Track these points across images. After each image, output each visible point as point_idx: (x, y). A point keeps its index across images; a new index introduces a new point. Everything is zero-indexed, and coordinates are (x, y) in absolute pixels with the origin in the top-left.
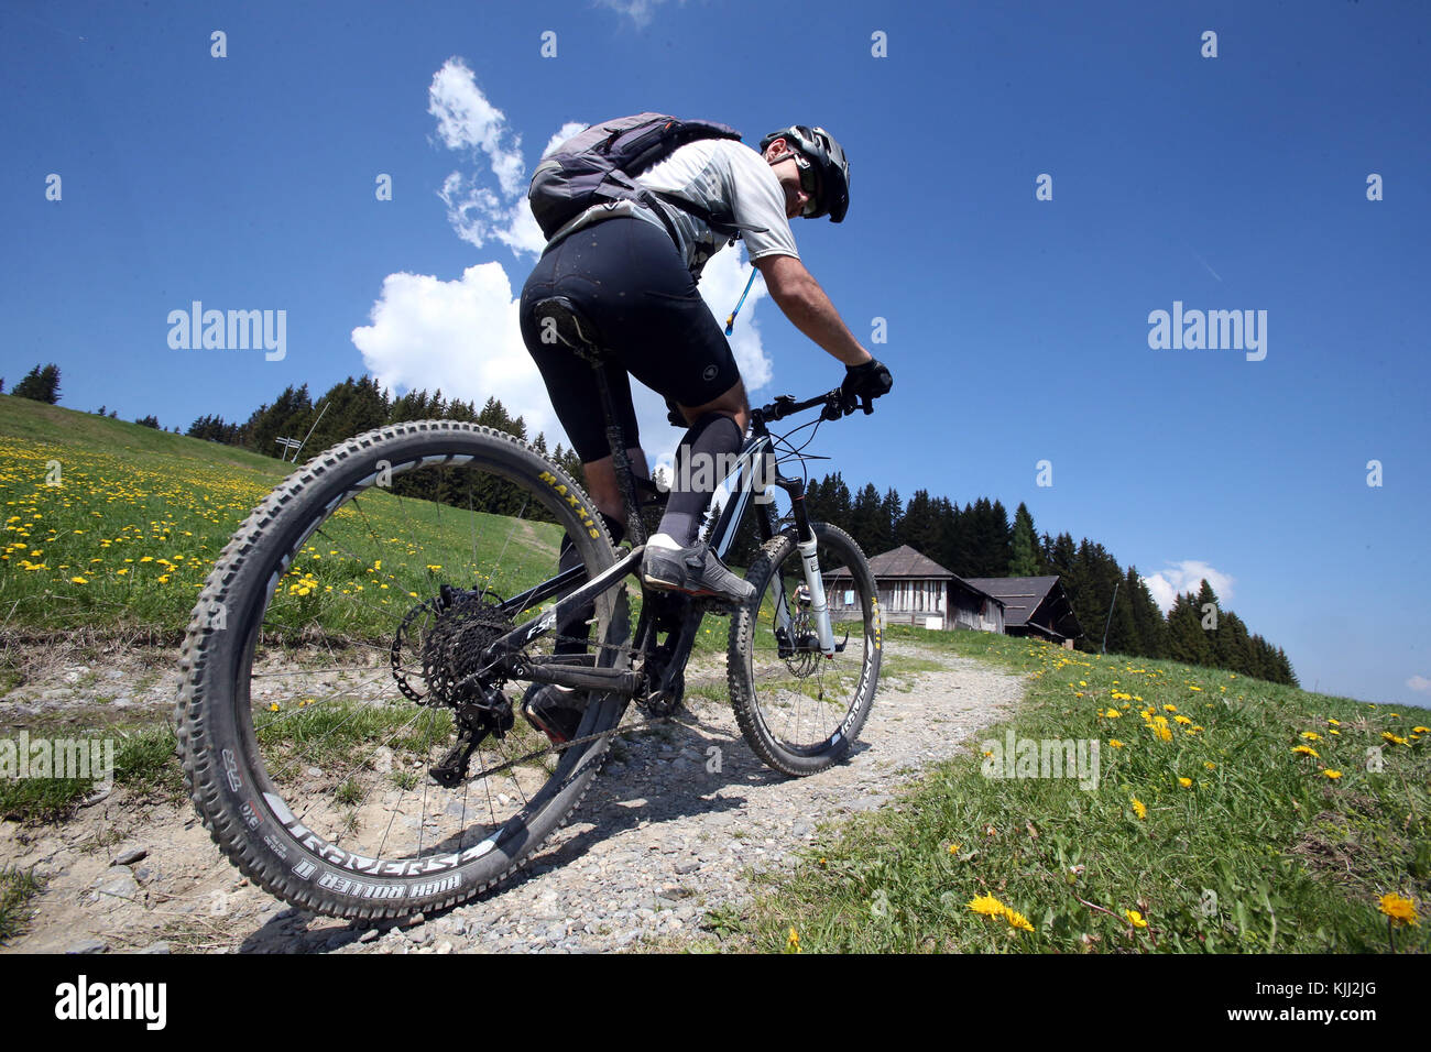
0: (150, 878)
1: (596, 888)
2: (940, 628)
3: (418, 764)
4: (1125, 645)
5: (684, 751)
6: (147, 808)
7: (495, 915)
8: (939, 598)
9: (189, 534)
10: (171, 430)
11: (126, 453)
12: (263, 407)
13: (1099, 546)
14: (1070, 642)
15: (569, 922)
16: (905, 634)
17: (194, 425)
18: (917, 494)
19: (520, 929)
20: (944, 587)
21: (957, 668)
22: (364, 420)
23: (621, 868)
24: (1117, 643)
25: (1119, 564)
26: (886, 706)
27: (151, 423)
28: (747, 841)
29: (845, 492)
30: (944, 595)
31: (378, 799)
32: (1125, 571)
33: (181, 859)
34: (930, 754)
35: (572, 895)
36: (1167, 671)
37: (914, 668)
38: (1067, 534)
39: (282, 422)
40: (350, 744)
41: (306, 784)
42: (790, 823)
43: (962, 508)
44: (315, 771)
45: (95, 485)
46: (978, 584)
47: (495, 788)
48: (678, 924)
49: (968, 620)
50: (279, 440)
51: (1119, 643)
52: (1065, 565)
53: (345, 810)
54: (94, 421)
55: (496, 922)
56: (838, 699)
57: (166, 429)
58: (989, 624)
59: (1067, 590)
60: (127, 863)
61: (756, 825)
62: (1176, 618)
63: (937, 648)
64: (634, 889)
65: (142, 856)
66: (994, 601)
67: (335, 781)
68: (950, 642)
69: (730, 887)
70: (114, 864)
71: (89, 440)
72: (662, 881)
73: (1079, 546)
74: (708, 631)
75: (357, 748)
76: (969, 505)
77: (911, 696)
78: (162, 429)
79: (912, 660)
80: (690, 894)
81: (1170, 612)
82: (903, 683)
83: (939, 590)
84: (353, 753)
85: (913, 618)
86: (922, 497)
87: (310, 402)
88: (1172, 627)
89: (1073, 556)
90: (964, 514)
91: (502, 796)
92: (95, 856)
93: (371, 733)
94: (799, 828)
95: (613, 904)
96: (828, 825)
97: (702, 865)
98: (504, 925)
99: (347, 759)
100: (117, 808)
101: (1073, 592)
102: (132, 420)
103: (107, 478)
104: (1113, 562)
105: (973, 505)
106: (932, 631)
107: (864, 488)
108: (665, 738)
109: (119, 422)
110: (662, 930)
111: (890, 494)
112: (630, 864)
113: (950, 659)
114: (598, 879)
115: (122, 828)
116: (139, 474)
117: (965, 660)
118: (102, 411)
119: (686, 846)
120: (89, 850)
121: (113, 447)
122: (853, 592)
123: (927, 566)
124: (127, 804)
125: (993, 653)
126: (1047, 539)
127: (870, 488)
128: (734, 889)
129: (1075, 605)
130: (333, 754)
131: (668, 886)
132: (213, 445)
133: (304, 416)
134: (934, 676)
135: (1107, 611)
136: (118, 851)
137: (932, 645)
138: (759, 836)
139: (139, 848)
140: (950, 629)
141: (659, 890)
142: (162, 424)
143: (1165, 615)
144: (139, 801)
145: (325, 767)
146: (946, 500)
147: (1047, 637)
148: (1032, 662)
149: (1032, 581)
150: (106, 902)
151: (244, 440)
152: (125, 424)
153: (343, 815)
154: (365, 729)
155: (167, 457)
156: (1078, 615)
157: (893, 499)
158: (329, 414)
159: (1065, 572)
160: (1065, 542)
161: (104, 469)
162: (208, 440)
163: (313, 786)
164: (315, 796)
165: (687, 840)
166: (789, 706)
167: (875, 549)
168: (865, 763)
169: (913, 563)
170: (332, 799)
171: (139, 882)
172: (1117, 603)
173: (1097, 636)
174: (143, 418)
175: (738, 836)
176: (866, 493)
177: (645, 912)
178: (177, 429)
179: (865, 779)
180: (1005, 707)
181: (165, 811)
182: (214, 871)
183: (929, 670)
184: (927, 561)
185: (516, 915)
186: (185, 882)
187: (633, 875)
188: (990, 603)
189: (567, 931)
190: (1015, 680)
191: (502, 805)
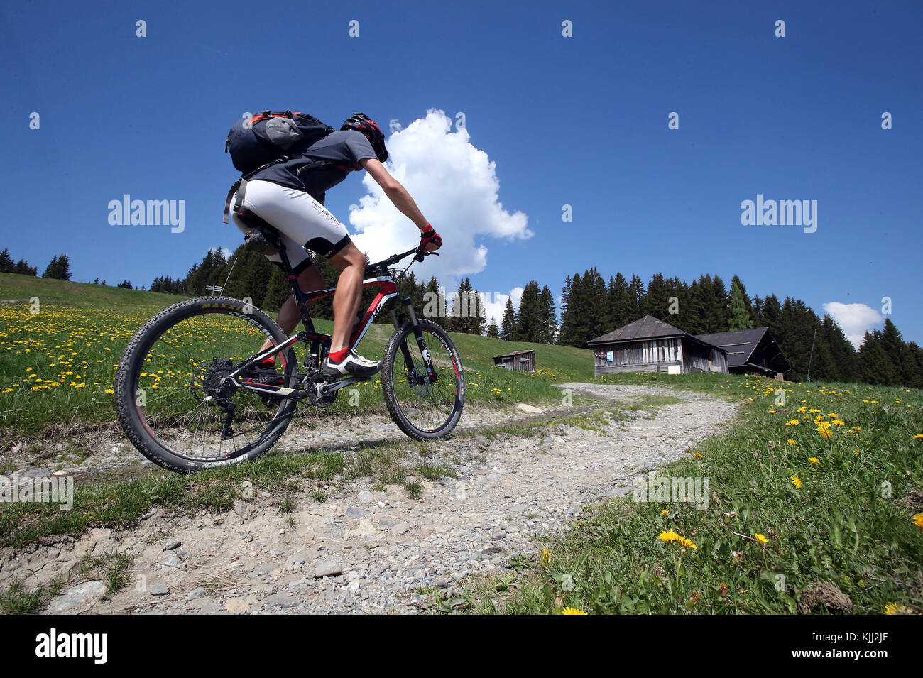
0: (185, 557)
1: (442, 551)
2: (679, 373)
3: (326, 487)
4: (826, 374)
5: (495, 468)
6: (176, 519)
7: (382, 569)
8: (676, 351)
9: (163, 356)
10: (140, 289)
11: (116, 307)
12: (195, 266)
13: (799, 302)
14: (780, 375)
15: (426, 569)
16: (654, 379)
17: (153, 284)
18: (654, 277)
19: (398, 574)
20: (679, 342)
21: (691, 401)
22: (260, 267)
23: (457, 539)
24: (819, 373)
25: (816, 314)
26: (636, 430)
27: (127, 285)
28: (536, 519)
29: (601, 282)
30: (680, 348)
31: (305, 509)
32: (822, 319)
33: (199, 546)
34: (663, 459)
35: (428, 556)
36: (854, 390)
37: (658, 403)
38: (773, 296)
39: (208, 275)
40: (284, 477)
41: (262, 502)
42: (565, 508)
43: (690, 284)
44: (266, 494)
45: (101, 330)
46: (705, 338)
47: (375, 498)
48: (493, 567)
49: (701, 365)
50: (208, 287)
51: (821, 374)
52: (773, 319)
53: (287, 516)
54: (93, 288)
55: (384, 572)
56: (601, 427)
57: (136, 288)
58: (716, 367)
59: (776, 337)
60: (172, 549)
61: (543, 510)
62: (865, 350)
63: (677, 387)
64: (466, 550)
65: (179, 545)
66: (718, 350)
67: (278, 499)
68: (687, 382)
69: (524, 545)
70: (165, 550)
71: (92, 301)
72: (482, 545)
73: (783, 303)
74: (509, 389)
75: (288, 479)
76: (694, 281)
77: (654, 422)
78: (134, 289)
79: (658, 397)
80: (500, 550)
81: (861, 346)
82: (649, 414)
83: (676, 346)
84: (286, 482)
85: (658, 367)
86: (658, 279)
87: (224, 260)
88: (863, 358)
89: (779, 312)
90: (691, 289)
91: (380, 503)
92: (154, 546)
93: (296, 470)
94: (571, 510)
95: (453, 559)
96: (590, 507)
97: (508, 535)
98: (388, 573)
99: (283, 486)
100: (160, 520)
101: (780, 338)
102: (115, 285)
103: (107, 325)
104: (811, 312)
105: (697, 281)
106: (673, 376)
107: (615, 277)
108: (482, 461)
109: (108, 287)
110: (483, 570)
111: (634, 279)
112: (463, 537)
113: (687, 394)
114: (443, 546)
115: (166, 531)
116: (125, 320)
117: (698, 394)
118: (97, 281)
119: (498, 525)
120: (150, 542)
121: (107, 304)
122: (612, 353)
123: (666, 328)
124: (165, 517)
125: (718, 387)
126: (758, 301)
127: (619, 276)
128: (527, 546)
129: (783, 348)
130: (275, 483)
131: (486, 547)
132: (167, 295)
133: (221, 270)
134: (672, 407)
135: (809, 349)
136: (165, 543)
137: (674, 386)
138: (544, 516)
139: (177, 541)
140: (687, 373)
141: (481, 550)
142: (134, 285)
143: (857, 349)
144: (171, 515)
145: (272, 491)
146: (676, 280)
147: (763, 373)
148: (747, 392)
149: (747, 333)
150: (166, 570)
151: (186, 290)
152: (112, 288)
153: (286, 518)
154: (292, 468)
155: (140, 307)
156: (786, 355)
157: (637, 283)
158: (237, 266)
159: (773, 324)
160: (772, 302)
161: (104, 319)
162: (164, 293)
163: (267, 503)
164: (268, 509)
165: (498, 521)
166: (566, 435)
167: (627, 319)
168: (617, 468)
169: (655, 328)
170: (278, 510)
171: (180, 559)
172: (816, 344)
173: (803, 369)
174: (122, 283)
175: (531, 517)
176: (616, 280)
177: (472, 562)
178: (143, 288)
179: (618, 478)
180: (722, 425)
181: (186, 520)
182: (219, 553)
183: (670, 403)
184: (665, 325)
185: (394, 567)
186: (205, 558)
187: (464, 543)
188: (716, 352)
189: (426, 574)
190: (732, 405)
191: (381, 508)
